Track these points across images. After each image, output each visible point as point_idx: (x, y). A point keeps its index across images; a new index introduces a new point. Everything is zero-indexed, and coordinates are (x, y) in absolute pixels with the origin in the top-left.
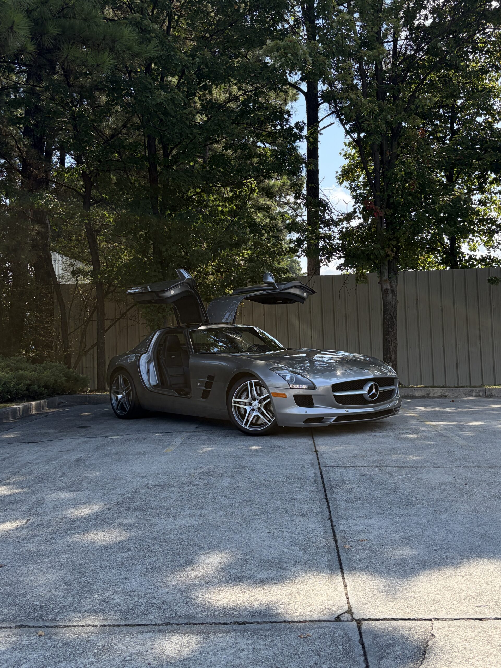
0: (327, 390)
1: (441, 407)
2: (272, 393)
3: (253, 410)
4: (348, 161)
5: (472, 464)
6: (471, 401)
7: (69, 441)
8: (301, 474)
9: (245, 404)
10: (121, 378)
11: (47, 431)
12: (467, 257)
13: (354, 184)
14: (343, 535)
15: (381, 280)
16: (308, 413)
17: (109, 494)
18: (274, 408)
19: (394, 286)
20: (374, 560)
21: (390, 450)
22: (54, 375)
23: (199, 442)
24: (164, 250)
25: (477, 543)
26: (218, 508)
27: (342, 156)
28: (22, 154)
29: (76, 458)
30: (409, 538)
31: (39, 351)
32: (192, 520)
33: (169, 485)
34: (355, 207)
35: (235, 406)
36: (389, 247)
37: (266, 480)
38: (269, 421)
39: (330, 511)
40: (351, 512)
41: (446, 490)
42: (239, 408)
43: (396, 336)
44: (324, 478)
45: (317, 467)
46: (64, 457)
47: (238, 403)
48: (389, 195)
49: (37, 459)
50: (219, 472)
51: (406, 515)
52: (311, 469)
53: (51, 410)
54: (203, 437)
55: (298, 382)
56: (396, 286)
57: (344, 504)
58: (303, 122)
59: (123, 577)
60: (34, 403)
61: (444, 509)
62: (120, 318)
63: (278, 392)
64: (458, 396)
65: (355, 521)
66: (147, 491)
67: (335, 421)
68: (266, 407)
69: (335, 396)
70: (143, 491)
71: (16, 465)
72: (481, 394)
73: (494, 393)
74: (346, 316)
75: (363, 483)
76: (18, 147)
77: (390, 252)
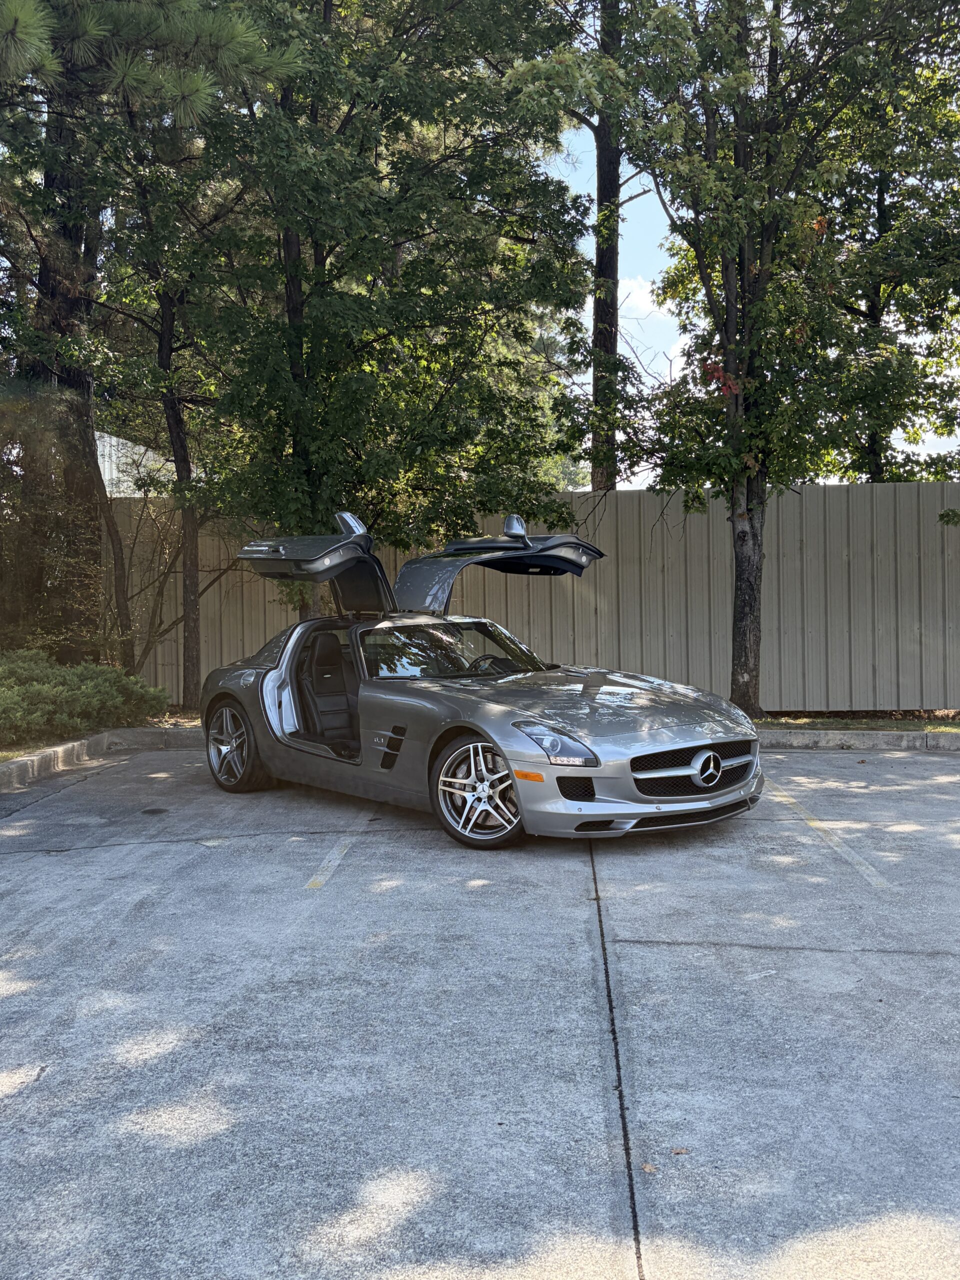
0: (621, 767)
1: (840, 777)
2: (517, 773)
3: (479, 800)
4: (675, 261)
5: (893, 945)
6: (900, 762)
7: (125, 849)
8: (568, 962)
9: (463, 788)
10: (227, 713)
11: (84, 820)
12: (900, 458)
13: (687, 305)
14: (643, 1134)
15: (733, 514)
16: (583, 812)
17: (199, 1001)
18: (517, 796)
19: (758, 525)
20: (699, 1209)
21: (739, 898)
22: (99, 692)
23: (374, 862)
24: (312, 449)
25: (897, 1170)
26: (405, 1051)
27: (664, 250)
28: (39, 249)
29: (137, 897)
30: (767, 1149)
31: (72, 630)
32: (353, 1083)
33: (314, 983)
34: (686, 372)
35: (444, 791)
36: (751, 450)
37: (499, 976)
38: (509, 822)
39: (618, 1068)
40: (660, 1071)
41: (841, 1016)
42: (451, 794)
43: (759, 623)
44: (610, 973)
45: (598, 942)
46: (116, 896)
47: (450, 785)
48: (752, 351)
49: (63, 899)
50: (410, 948)
51: (763, 1083)
52: (586, 947)
53: (95, 763)
54: (383, 849)
55: (565, 751)
56: (762, 526)
57: (645, 1047)
58: (589, 196)
59: (218, 1238)
60: (60, 750)
61: (837, 1070)
62: (229, 568)
63: (528, 770)
64: (874, 749)
65: (665, 1098)
66: (270, 996)
67: (634, 827)
68: (503, 795)
69: (636, 780)
70: (262, 996)
71: (23, 913)
72: (918, 744)
73: (942, 742)
74: (663, 571)
75: (684, 990)
76: (31, 235)
77: (751, 462)
